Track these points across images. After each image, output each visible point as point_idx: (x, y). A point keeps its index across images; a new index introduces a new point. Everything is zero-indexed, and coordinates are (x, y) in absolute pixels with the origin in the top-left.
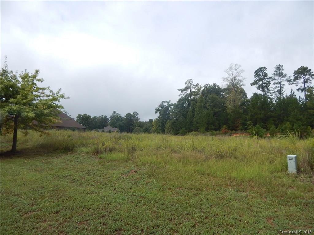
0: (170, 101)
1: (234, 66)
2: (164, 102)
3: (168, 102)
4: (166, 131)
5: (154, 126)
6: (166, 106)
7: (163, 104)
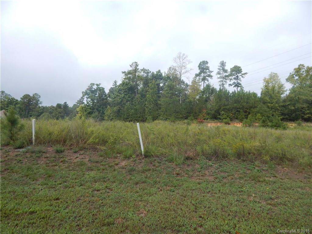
0: (100, 84)
1: (181, 55)
2: (94, 84)
3: (97, 85)
4: (106, 118)
5: (79, 113)
6: (94, 89)
7: (92, 86)
